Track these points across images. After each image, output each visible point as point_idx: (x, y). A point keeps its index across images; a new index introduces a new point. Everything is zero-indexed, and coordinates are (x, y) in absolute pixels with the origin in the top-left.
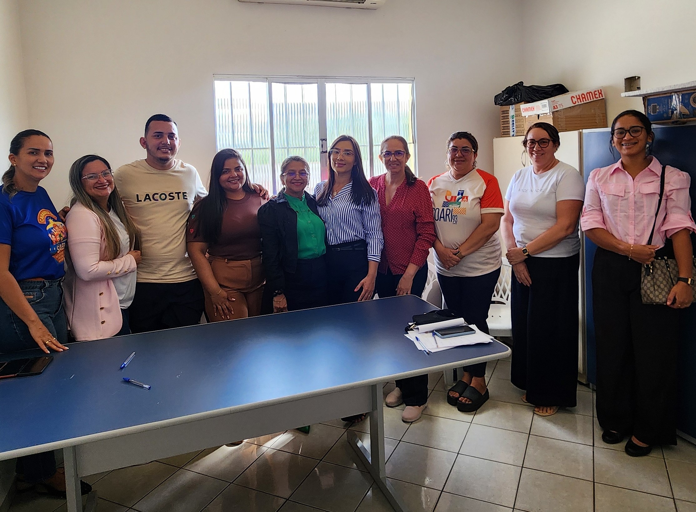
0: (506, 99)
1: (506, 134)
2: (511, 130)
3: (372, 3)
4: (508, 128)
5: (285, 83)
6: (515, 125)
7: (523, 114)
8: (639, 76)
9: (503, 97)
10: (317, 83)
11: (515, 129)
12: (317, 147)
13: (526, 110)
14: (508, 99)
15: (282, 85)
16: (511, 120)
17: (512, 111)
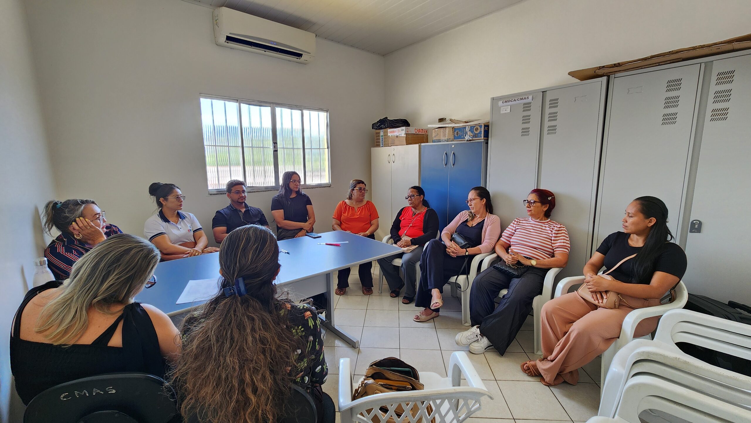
0: (379, 126)
1: (378, 146)
2: (381, 144)
3: (305, 60)
4: (379, 142)
5: (249, 104)
6: (383, 141)
7: (389, 134)
8: (445, 118)
9: (377, 124)
10: (270, 107)
11: (383, 143)
12: (271, 148)
13: (391, 132)
14: (380, 126)
15: (248, 106)
16: (381, 138)
17: (382, 132)
